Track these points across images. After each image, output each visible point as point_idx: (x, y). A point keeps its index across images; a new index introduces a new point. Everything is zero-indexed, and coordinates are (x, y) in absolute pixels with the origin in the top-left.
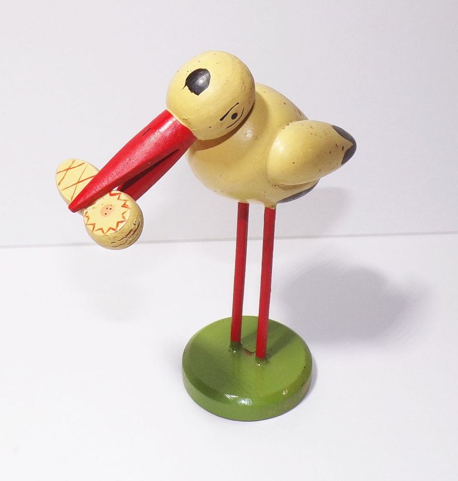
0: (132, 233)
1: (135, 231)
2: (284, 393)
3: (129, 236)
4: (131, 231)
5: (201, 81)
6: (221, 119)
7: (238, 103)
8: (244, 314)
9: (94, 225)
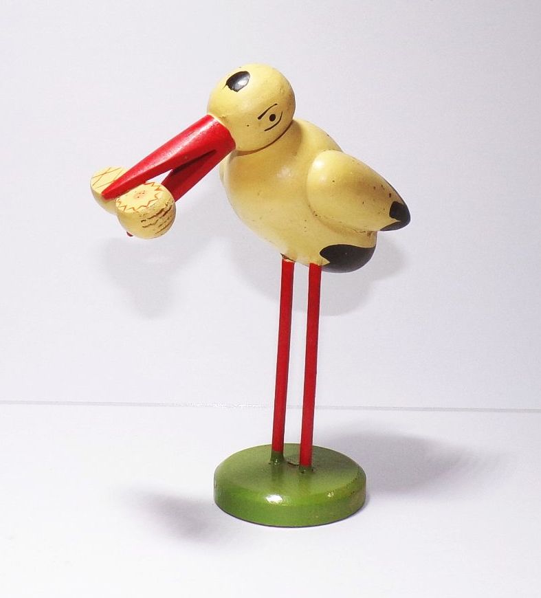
0: (163, 213)
1: (166, 212)
2: (329, 496)
3: (160, 216)
4: (162, 210)
5: (241, 83)
6: (260, 118)
7: (276, 104)
8: (285, 442)
9: (126, 207)
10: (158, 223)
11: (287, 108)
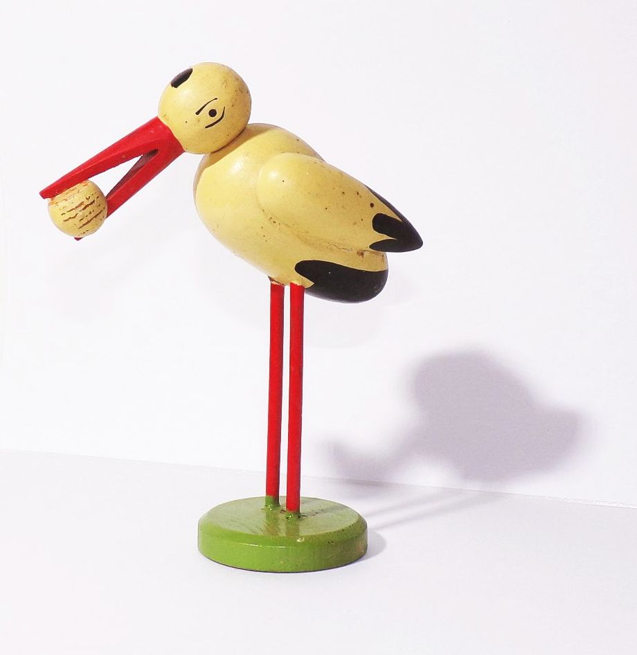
0: (83, 206)
1: (87, 206)
3: (79, 209)
4: (82, 203)
10: (78, 218)
11: (231, 104)
